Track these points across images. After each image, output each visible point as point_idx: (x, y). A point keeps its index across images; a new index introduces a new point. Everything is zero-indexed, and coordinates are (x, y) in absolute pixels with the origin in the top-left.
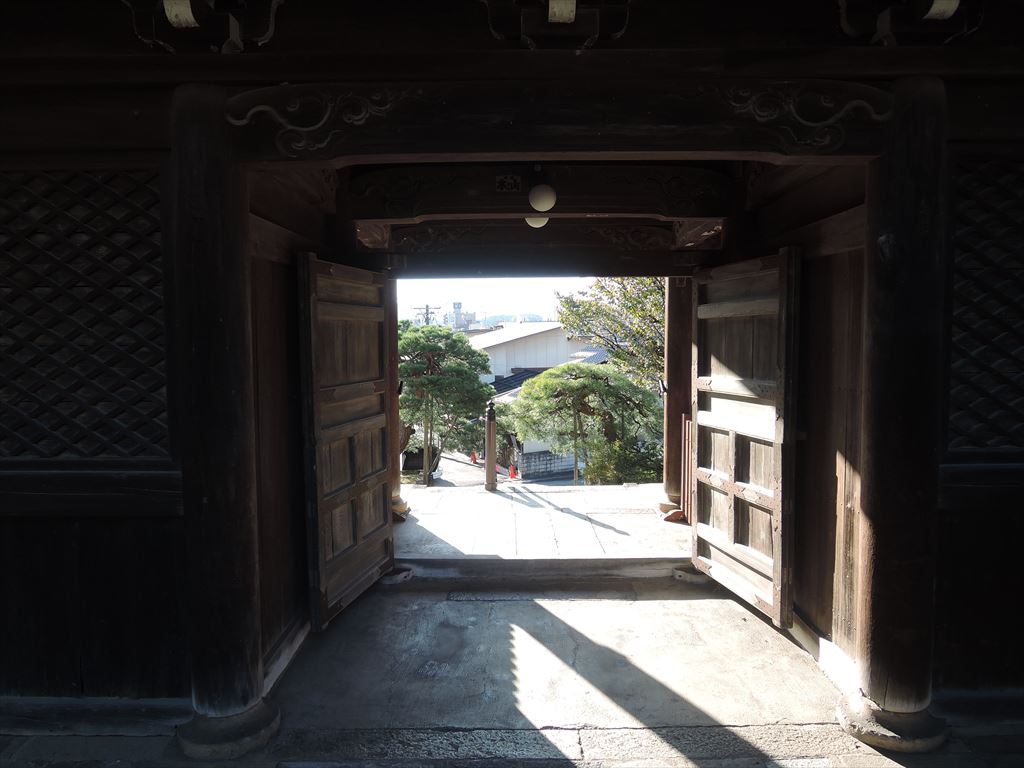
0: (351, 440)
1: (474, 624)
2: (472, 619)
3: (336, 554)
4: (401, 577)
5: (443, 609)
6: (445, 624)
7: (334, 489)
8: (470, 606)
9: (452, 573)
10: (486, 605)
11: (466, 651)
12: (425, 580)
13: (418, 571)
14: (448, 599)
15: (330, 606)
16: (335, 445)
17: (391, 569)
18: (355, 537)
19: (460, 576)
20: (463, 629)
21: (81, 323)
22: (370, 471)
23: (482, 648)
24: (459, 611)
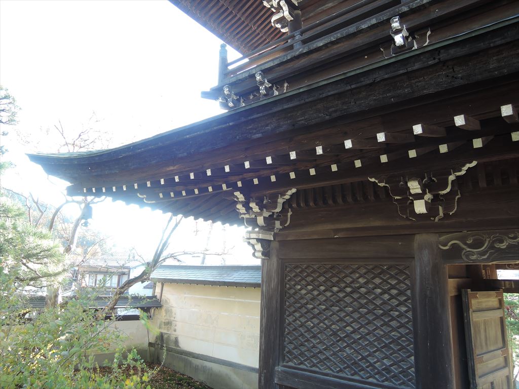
0: (492, 383)
16: (485, 386)
21: (379, 325)
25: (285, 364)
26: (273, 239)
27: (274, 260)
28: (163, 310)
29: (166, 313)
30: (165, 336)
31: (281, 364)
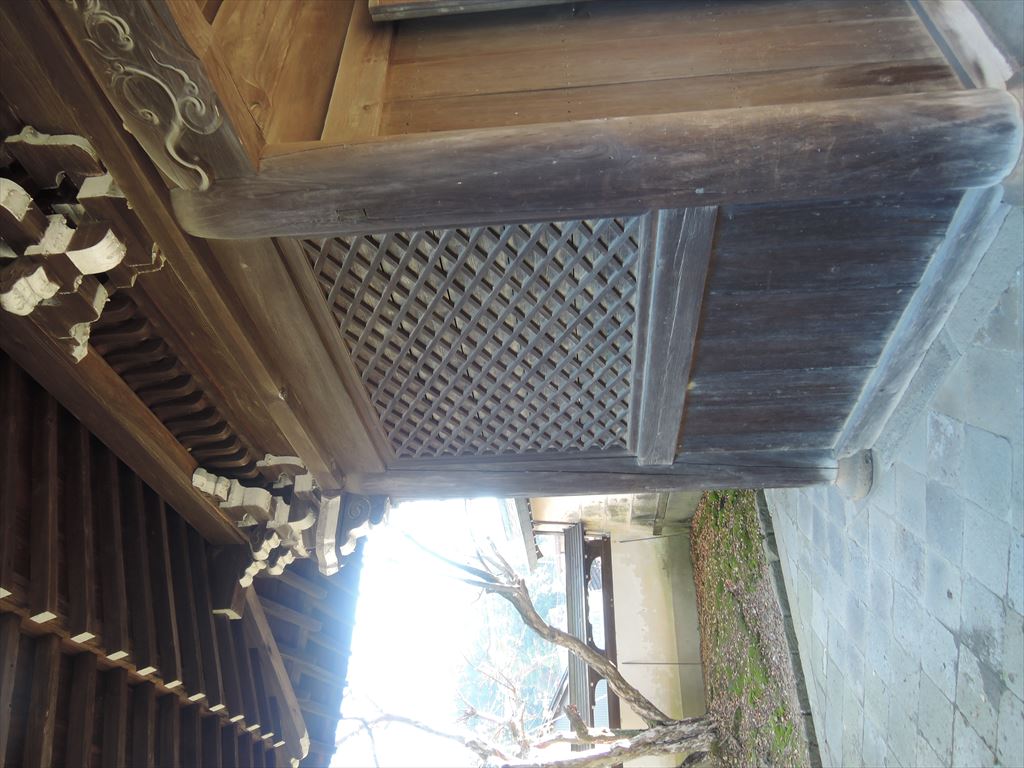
25: (628, 446)
26: (339, 498)
27: (389, 484)
28: (588, 519)
29: (594, 514)
30: (638, 513)
31: (629, 453)
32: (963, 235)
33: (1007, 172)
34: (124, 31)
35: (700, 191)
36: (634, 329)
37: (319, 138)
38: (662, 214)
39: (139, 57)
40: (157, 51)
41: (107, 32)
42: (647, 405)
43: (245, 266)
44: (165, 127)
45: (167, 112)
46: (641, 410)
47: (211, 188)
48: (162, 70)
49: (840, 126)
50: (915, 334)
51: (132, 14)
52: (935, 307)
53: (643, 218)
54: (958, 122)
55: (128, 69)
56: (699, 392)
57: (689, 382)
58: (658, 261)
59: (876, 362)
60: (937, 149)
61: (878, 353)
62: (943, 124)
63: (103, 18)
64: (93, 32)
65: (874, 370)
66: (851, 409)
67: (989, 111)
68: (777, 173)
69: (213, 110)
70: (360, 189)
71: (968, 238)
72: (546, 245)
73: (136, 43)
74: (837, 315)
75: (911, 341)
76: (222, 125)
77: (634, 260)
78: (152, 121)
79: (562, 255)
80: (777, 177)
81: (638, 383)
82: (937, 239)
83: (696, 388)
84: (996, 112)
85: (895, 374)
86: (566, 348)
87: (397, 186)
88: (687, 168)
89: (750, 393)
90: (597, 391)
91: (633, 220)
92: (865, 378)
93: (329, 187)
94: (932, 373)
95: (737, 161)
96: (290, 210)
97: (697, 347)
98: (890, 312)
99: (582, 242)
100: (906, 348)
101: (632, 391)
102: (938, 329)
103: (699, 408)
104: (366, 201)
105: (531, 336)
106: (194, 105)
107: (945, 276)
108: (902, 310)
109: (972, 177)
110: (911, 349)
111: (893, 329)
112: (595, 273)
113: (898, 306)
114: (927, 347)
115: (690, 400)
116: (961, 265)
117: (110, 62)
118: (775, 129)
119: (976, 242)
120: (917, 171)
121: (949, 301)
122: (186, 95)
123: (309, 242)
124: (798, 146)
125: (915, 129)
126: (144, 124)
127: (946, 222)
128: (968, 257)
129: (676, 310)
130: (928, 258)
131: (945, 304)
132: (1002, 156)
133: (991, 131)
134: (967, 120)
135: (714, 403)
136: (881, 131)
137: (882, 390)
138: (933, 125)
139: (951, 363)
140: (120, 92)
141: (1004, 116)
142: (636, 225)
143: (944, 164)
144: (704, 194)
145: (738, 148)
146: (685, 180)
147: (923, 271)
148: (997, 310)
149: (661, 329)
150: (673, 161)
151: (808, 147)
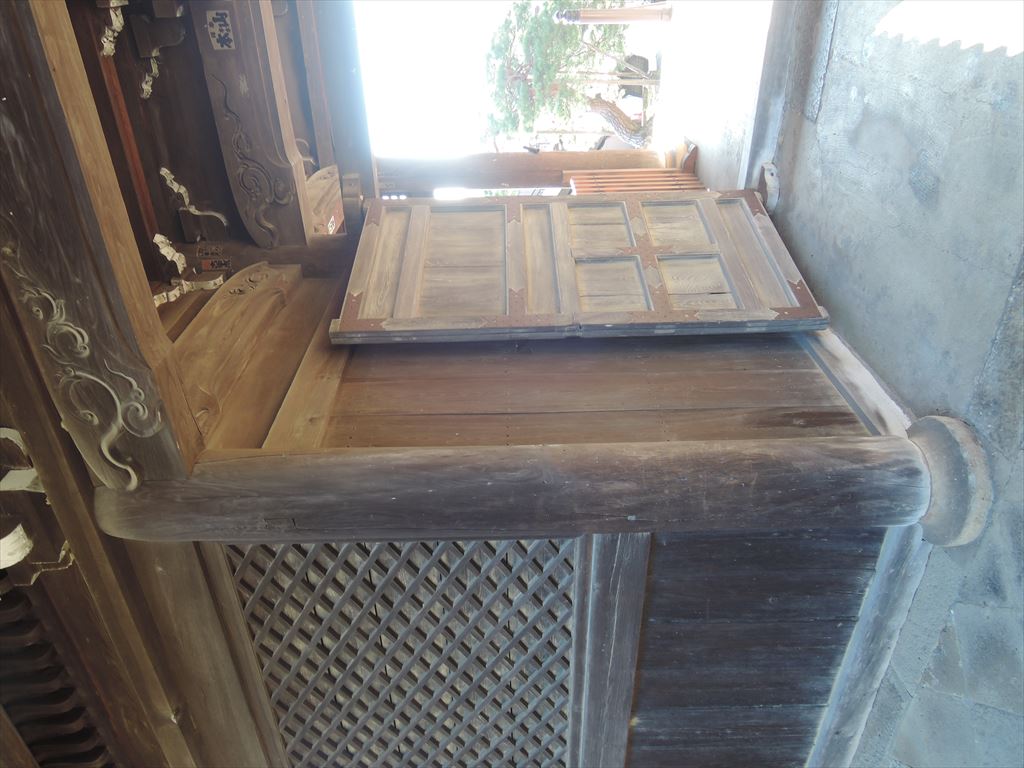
0: (578, 261)
1: (862, 93)
2: (854, 93)
3: (727, 288)
4: (772, 183)
5: (829, 131)
6: (854, 137)
7: (641, 291)
8: (833, 91)
9: (777, 108)
10: (836, 65)
11: (905, 115)
12: (780, 147)
13: (767, 156)
14: (815, 121)
15: (798, 305)
16: (583, 288)
17: (758, 195)
18: (710, 256)
19: (783, 95)
20: (867, 113)
21: (418, 613)
22: (623, 228)
23: (907, 89)
24: (836, 110)
32: (892, 571)
33: (922, 513)
34: (83, 341)
35: (632, 518)
36: (571, 656)
37: (260, 447)
38: (596, 538)
39: (93, 364)
40: (110, 359)
41: (67, 341)
42: (587, 742)
43: (160, 569)
44: (104, 428)
45: (108, 414)
46: (581, 750)
47: (138, 489)
48: (112, 377)
49: (761, 463)
50: (862, 671)
51: (94, 327)
52: (877, 643)
53: (578, 541)
54: (868, 465)
55: (79, 373)
56: (643, 729)
57: (631, 718)
58: (593, 585)
59: (826, 700)
60: (853, 489)
61: (828, 691)
62: (855, 466)
63: (66, 328)
64: (53, 339)
65: (827, 709)
66: (808, 753)
67: (895, 457)
68: (706, 505)
69: (155, 415)
70: (292, 498)
71: (898, 573)
72: (480, 563)
73: (92, 353)
74: (781, 648)
75: (859, 678)
76: (162, 430)
77: (570, 583)
78: (91, 422)
79: (496, 574)
80: (706, 508)
81: (577, 717)
82: (868, 574)
83: (639, 725)
84: (901, 458)
85: (848, 714)
86: (499, 673)
87: (331, 498)
88: (619, 495)
89: (698, 732)
90: (532, 725)
91: (568, 542)
92: (818, 718)
93: (260, 495)
94: (886, 715)
95: (667, 492)
96: (216, 515)
97: (638, 678)
98: (833, 646)
99: (516, 561)
100: (856, 686)
101: (570, 726)
102: (884, 666)
103: (644, 748)
104: (296, 511)
105: (461, 659)
106: (138, 410)
107: (882, 610)
108: (845, 645)
109: (892, 516)
110: (861, 686)
111: (839, 665)
112: (530, 593)
113: (841, 640)
114: (876, 685)
115: (633, 738)
116: (896, 600)
117: (63, 366)
118: (700, 463)
119: (906, 578)
120: (838, 508)
121: (890, 637)
122: (131, 400)
123: (233, 547)
124: (723, 479)
125: (830, 470)
126: (83, 425)
127: (874, 556)
128: (901, 593)
129: (614, 637)
130: (863, 591)
131: (886, 640)
132: (915, 498)
133: (901, 474)
134: (876, 463)
135: (661, 743)
136: (798, 470)
137: (837, 733)
138: (847, 466)
139: (904, 705)
140: (65, 393)
141: (909, 461)
142: (571, 547)
143: (862, 503)
144: (636, 521)
145: (667, 478)
146: (618, 506)
147: (860, 605)
148: (939, 649)
149: (599, 656)
150: (606, 488)
151: (732, 481)
